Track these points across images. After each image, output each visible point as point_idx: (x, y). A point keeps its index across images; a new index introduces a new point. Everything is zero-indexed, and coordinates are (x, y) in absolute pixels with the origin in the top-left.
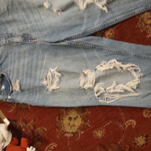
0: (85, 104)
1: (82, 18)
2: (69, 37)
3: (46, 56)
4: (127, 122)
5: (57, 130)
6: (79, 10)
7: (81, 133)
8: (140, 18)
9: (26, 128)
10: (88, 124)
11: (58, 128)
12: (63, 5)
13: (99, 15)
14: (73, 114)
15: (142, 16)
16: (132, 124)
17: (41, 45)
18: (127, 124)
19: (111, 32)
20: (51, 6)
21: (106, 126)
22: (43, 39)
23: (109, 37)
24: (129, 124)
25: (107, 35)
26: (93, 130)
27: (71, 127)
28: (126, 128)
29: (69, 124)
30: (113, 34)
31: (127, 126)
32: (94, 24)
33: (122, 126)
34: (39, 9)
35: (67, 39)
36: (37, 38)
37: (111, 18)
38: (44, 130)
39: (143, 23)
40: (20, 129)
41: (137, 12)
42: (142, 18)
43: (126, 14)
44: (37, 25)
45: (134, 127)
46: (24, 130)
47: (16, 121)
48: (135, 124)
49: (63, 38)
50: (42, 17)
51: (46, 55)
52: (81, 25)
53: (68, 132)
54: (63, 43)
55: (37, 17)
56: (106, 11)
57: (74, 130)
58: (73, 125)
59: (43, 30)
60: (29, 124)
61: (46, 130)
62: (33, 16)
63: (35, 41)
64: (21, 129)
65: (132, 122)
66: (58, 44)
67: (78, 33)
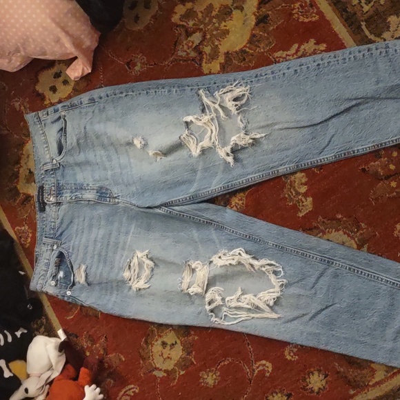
0: (188, 322)
1: (194, 171)
2: (168, 201)
3: (133, 229)
4: (258, 364)
5: (141, 362)
6: (191, 156)
7: (180, 372)
8: (289, 181)
9: (91, 352)
10: (193, 359)
11: (144, 359)
12: (164, 146)
13: (222, 168)
14: (170, 337)
15: (293, 178)
16: (266, 369)
17: (125, 209)
18: (258, 367)
19: (241, 200)
20: (145, 145)
21: (222, 367)
22: (128, 200)
23: (236, 207)
24: (261, 368)
25: (233, 204)
26: (201, 370)
27: (165, 359)
28: (255, 375)
29: (162, 354)
30: (243, 204)
31: (256, 371)
32: (212, 183)
33: (248, 370)
34: (127, 147)
35: (165, 205)
36: (120, 197)
37: (241, 176)
38: (120, 359)
39: (292, 190)
40: (83, 351)
41: (282, 170)
42: (291, 181)
43: (264, 172)
44: (121, 174)
45: (268, 375)
46: (88, 354)
47: (77, 337)
48: (270, 370)
49: (158, 203)
50: (132, 160)
51: (133, 226)
52: (190, 182)
53: (158, 368)
54: (158, 211)
55: (124, 160)
56: (231, 164)
57: (169, 366)
58: (169, 358)
59: (129, 184)
60: (98, 345)
61: (124, 359)
62: (119, 158)
63: (117, 200)
64: (85, 353)
65: (265, 365)
66: (151, 211)
67: (183, 197)
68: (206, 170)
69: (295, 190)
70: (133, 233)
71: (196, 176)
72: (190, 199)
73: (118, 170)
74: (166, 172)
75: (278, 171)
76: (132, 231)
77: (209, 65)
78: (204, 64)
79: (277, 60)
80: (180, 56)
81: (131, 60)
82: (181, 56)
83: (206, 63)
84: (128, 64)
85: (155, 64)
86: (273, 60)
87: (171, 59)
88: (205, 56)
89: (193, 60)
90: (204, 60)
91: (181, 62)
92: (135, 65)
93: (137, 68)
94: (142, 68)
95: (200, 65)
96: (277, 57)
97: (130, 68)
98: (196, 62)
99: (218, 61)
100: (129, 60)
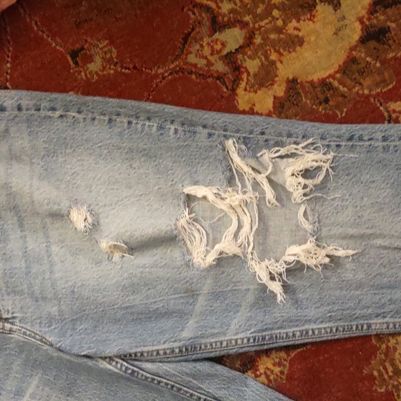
1: (191, 293)
8: (384, 346)
12: (137, 234)
13: (250, 298)
15: (392, 341)
19: (279, 364)
20: (95, 226)
23: (268, 377)
25: (262, 369)
30: (282, 373)
36: (17, 321)
39: (387, 365)
41: (378, 325)
42: (388, 347)
43: (341, 323)
44: (27, 273)
50: (55, 249)
51: (35, 382)
52: (182, 315)
54: (104, 365)
55: (34, 244)
59: (44, 299)
62: (23, 238)
63: (8, 326)
67: (166, 346)
68: (216, 295)
69: (393, 365)
70: (33, 396)
71: (194, 304)
72: (181, 351)
73: (19, 264)
74: (133, 288)
75: (369, 326)
76: (30, 391)
77: (252, 95)
78: (240, 91)
79: (394, 116)
80: (191, 65)
81: (83, 49)
82: (195, 65)
83: (245, 90)
84: (74, 55)
85: (135, 68)
86: (386, 114)
87: (172, 66)
88: (245, 76)
89: (218, 78)
90: (243, 84)
91: (194, 77)
92: (90, 59)
93: (95, 66)
94: (104, 68)
95: (234, 90)
96: (394, 111)
97: (76, 63)
98: (224, 83)
99: (271, 92)
100: (78, 46)
